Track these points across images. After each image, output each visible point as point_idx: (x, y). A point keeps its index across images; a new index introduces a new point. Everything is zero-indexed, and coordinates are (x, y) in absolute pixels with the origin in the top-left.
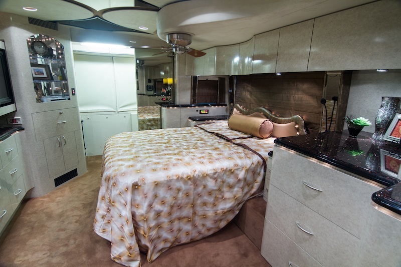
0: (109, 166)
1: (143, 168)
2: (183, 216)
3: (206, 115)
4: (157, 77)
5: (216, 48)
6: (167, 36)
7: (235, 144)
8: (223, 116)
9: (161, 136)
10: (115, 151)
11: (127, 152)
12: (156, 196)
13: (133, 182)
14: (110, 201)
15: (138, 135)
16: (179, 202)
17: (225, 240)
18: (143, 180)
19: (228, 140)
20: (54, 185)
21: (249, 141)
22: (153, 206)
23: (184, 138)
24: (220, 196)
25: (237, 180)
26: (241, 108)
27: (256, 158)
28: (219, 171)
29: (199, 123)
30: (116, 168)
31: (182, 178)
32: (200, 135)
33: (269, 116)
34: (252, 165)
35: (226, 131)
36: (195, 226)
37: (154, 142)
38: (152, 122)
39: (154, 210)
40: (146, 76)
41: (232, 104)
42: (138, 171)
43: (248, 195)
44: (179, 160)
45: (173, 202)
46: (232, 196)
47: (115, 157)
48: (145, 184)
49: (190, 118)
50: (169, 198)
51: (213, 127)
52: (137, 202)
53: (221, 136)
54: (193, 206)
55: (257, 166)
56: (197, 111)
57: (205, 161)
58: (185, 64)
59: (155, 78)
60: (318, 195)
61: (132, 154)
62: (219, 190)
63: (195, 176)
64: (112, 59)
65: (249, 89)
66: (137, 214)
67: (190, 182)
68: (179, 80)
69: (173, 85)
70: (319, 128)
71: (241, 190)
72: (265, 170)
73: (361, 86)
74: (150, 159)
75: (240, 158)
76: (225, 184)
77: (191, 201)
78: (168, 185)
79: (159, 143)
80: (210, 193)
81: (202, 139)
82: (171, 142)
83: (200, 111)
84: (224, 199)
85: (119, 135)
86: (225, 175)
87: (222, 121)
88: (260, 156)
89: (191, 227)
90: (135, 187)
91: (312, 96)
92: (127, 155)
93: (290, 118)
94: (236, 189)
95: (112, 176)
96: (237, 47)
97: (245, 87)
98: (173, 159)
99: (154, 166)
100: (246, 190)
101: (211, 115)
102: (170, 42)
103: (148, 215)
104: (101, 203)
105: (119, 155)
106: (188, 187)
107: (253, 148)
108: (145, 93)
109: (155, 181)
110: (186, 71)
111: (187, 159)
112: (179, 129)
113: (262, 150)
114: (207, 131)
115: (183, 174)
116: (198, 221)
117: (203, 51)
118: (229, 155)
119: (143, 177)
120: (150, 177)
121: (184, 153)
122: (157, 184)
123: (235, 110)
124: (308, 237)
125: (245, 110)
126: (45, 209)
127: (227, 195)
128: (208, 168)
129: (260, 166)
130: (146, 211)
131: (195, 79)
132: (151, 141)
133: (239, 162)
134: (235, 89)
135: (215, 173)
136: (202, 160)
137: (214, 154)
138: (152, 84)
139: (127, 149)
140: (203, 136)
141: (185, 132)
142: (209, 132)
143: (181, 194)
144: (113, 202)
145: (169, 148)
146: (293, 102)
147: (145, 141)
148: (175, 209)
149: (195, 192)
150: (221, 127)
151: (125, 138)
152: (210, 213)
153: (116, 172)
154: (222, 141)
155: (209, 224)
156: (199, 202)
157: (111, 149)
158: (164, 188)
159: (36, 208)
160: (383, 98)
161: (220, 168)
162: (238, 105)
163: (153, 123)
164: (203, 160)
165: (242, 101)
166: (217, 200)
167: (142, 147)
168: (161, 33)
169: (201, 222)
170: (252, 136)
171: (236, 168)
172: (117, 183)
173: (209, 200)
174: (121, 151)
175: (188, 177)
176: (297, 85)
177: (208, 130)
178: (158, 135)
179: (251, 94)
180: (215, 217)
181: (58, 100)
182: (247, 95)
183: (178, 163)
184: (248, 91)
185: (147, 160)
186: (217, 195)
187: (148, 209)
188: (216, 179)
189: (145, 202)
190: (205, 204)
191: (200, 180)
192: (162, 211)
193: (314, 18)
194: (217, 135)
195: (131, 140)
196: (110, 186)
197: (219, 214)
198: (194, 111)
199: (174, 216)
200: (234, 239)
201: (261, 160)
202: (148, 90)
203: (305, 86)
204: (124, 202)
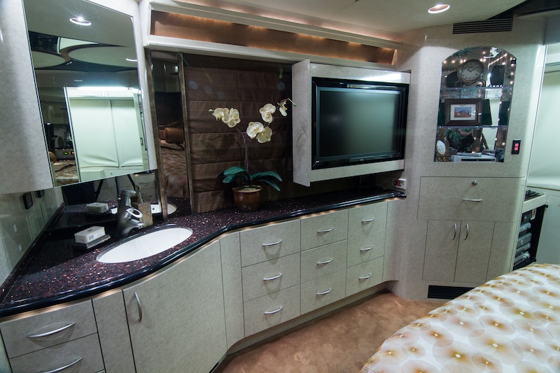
20: (427, 294)
126: (384, 318)
159: (379, 310)
181: (475, 160)
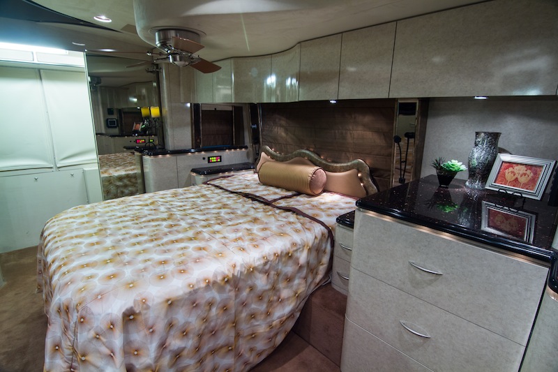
0: (63, 281)
1: (138, 276)
2: (220, 345)
3: (218, 164)
4: (123, 106)
5: (232, 61)
6: (157, 34)
7: (279, 208)
8: (244, 164)
9: (152, 207)
10: (70, 248)
11: (96, 247)
12: (170, 325)
13: (124, 310)
14: (74, 352)
15: (107, 209)
16: (212, 324)
17: (285, 362)
18: (144, 302)
19: (267, 203)
21: (298, 201)
22: (167, 344)
23: (194, 206)
24: (275, 298)
25: (297, 268)
26: (272, 151)
27: (319, 228)
28: (272, 258)
29: (210, 177)
30: (81, 284)
31: (215, 283)
32: (219, 197)
33: (318, 163)
34: (316, 240)
35: (257, 187)
36: (239, 356)
37: (144, 219)
38: (126, 181)
39: (170, 351)
40: (104, 104)
41: (257, 146)
42: (131, 285)
43: (312, 286)
44: (200, 249)
45: (203, 327)
46: (292, 294)
47: (73, 261)
48: (148, 308)
49: (193, 171)
50: (194, 322)
51: (235, 183)
52: (136, 345)
53: (254, 198)
54: (235, 323)
55: (321, 240)
56: (204, 159)
57: (246, 244)
58: (180, 85)
59: (120, 107)
60: (435, 280)
61: (107, 249)
62: (274, 288)
63: (236, 274)
64: (38, 72)
65: (283, 123)
66: (137, 366)
67: (228, 287)
68: (171, 109)
69: (161, 119)
70: (389, 175)
71: (303, 281)
72: (333, 245)
73: (442, 118)
74: (147, 256)
75: (297, 231)
76: (281, 278)
77: (232, 317)
78: (191, 299)
79: (153, 220)
80: (260, 298)
81: (225, 206)
82: (175, 217)
83: (209, 158)
84: (281, 301)
85: (70, 212)
86: (280, 264)
87: (244, 172)
88: (322, 224)
89: (233, 359)
90: (130, 317)
91: (378, 131)
92: (97, 252)
93: (349, 164)
94: (296, 282)
95: (74, 302)
96: (268, 60)
97: (277, 120)
98: (190, 250)
99: (159, 270)
100: (310, 280)
101: (225, 164)
102: (164, 44)
103: (159, 364)
104: (52, 357)
105: (81, 256)
106: (225, 296)
107: (309, 212)
108: (104, 132)
109: (167, 297)
110: (182, 95)
111: (214, 245)
112: (180, 190)
113: (323, 214)
114: (227, 191)
115: (215, 276)
116: (244, 346)
117: (216, 63)
118: (279, 228)
119: (144, 296)
120: (156, 293)
121: (206, 235)
122: (171, 304)
123: (263, 154)
124: (422, 341)
125: (279, 155)
127: (285, 293)
128: (254, 257)
129: (325, 240)
130: (155, 358)
131: (196, 107)
132: (138, 218)
133: (297, 238)
134: (261, 124)
135: (266, 264)
136: (241, 243)
137: (255, 228)
138: (115, 117)
139: (95, 239)
140: (225, 200)
141: (192, 195)
142: (232, 193)
143: (214, 311)
144: (83, 355)
145: (175, 228)
146: (349, 140)
147: (126, 219)
148: (205, 338)
149: (238, 300)
150: (247, 182)
151: (83, 216)
152: (262, 328)
153: (83, 294)
154: (258, 205)
155: (261, 345)
156: (244, 315)
157: (59, 244)
158: (184, 308)
160: (477, 134)
161: (272, 253)
162: (268, 148)
163: (128, 183)
164: (243, 244)
165: (274, 142)
166: (272, 305)
167: (124, 231)
168: (145, 29)
169: (248, 346)
170: (299, 193)
171: (295, 248)
172: (88, 317)
173: (260, 308)
174: (82, 246)
175: (224, 279)
176: (355, 118)
177: (229, 189)
178: (147, 205)
179: (286, 130)
180: (270, 332)
182: (280, 132)
183: (203, 257)
184: (281, 126)
185: (141, 257)
186: (270, 297)
187: (158, 353)
188: (267, 273)
189: (151, 343)
190: (253, 316)
191: (243, 280)
192: (184, 349)
193: (396, 21)
194: (247, 196)
195: (97, 221)
196: (72, 324)
197: (276, 326)
198: (198, 159)
199: (205, 349)
200: (297, 357)
201: (326, 231)
202: (109, 127)
203: (367, 119)
204: (107, 351)
